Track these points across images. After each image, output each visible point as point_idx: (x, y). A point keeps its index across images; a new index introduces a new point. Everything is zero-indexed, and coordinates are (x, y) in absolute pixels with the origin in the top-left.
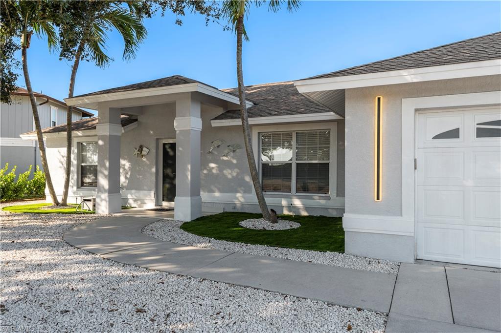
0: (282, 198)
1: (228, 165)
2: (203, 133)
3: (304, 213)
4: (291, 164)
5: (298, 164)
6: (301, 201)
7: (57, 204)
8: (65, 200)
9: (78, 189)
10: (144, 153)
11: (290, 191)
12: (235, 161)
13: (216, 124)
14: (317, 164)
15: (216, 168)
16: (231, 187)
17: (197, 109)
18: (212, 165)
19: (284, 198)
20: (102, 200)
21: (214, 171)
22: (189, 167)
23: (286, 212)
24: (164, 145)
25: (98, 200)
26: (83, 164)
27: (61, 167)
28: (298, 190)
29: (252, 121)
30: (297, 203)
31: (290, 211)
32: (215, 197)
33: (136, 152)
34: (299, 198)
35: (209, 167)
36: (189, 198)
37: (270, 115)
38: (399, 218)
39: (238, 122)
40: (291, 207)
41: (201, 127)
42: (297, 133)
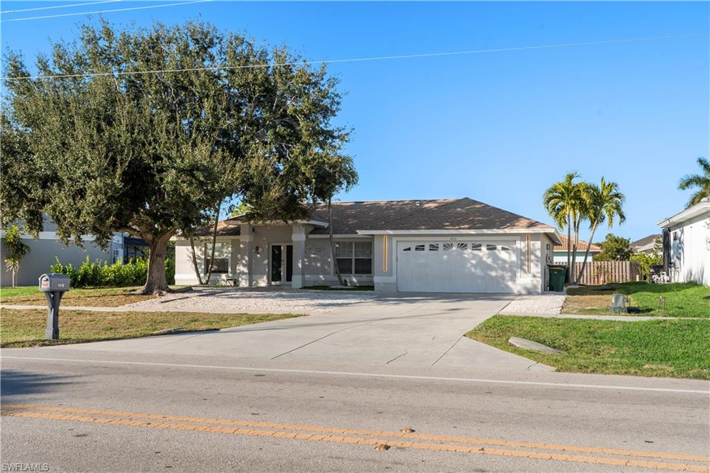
1: (315, 260)
2: (306, 242)
3: (358, 285)
4: (351, 259)
5: (356, 259)
7: (201, 283)
9: (205, 275)
10: (259, 251)
11: (351, 273)
12: (319, 257)
13: (311, 236)
14: (365, 259)
16: (317, 271)
17: (303, 230)
19: (348, 277)
20: (242, 279)
22: (301, 261)
24: (273, 246)
27: (189, 260)
28: (356, 272)
29: (335, 236)
33: (255, 250)
34: (356, 277)
36: (301, 277)
38: (390, 277)
39: (327, 236)
40: (352, 281)
41: (305, 239)
42: (355, 242)
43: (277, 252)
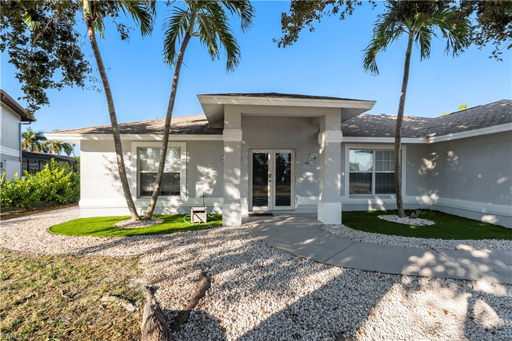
0: (368, 198)
4: (371, 173)
5: (376, 174)
6: (382, 200)
7: (140, 218)
8: (151, 213)
9: (139, 199)
14: (389, 173)
15: (312, 177)
18: (308, 174)
19: (370, 198)
20: (231, 211)
21: (311, 179)
23: (370, 209)
24: (254, 154)
25: (226, 211)
26: (143, 172)
27: (108, 174)
28: (376, 192)
30: (379, 202)
31: (373, 208)
32: (312, 200)
34: (381, 198)
35: (306, 175)
42: (376, 151)
43: (262, 163)
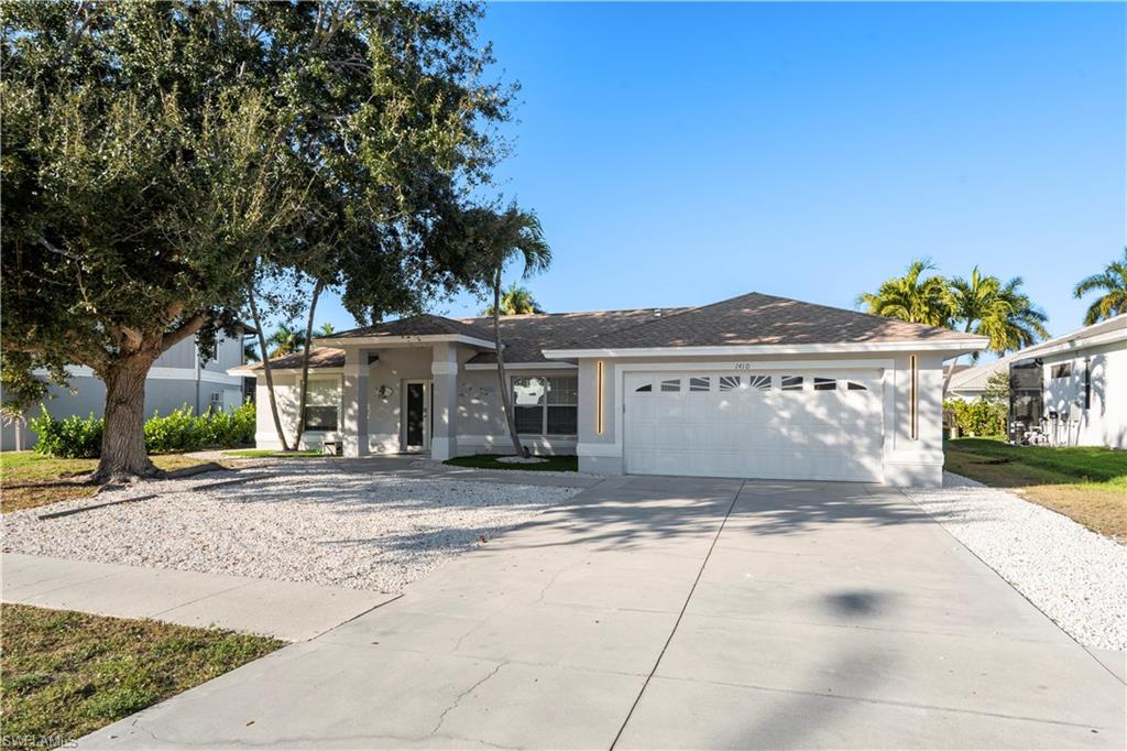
0: (534, 439)
1: (479, 408)
2: (458, 377)
3: (553, 454)
4: (541, 408)
5: (549, 408)
6: (550, 442)
7: (287, 449)
8: (296, 445)
10: (386, 394)
11: (541, 433)
12: (485, 404)
13: (469, 367)
14: (566, 407)
15: (466, 412)
16: (484, 429)
17: (452, 355)
18: (462, 408)
19: (536, 439)
20: (349, 443)
21: (465, 415)
22: (447, 411)
23: (537, 453)
24: (409, 385)
25: (345, 443)
26: (307, 406)
28: (549, 432)
29: (507, 366)
30: (547, 444)
31: (540, 451)
33: (377, 392)
34: (548, 439)
35: (459, 410)
36: (447, 439)
37: (523, 361)
38: (612, 446)
39: (494, 367)
40: (541, 448)
41: (456, 371)
43: (416, 395)
